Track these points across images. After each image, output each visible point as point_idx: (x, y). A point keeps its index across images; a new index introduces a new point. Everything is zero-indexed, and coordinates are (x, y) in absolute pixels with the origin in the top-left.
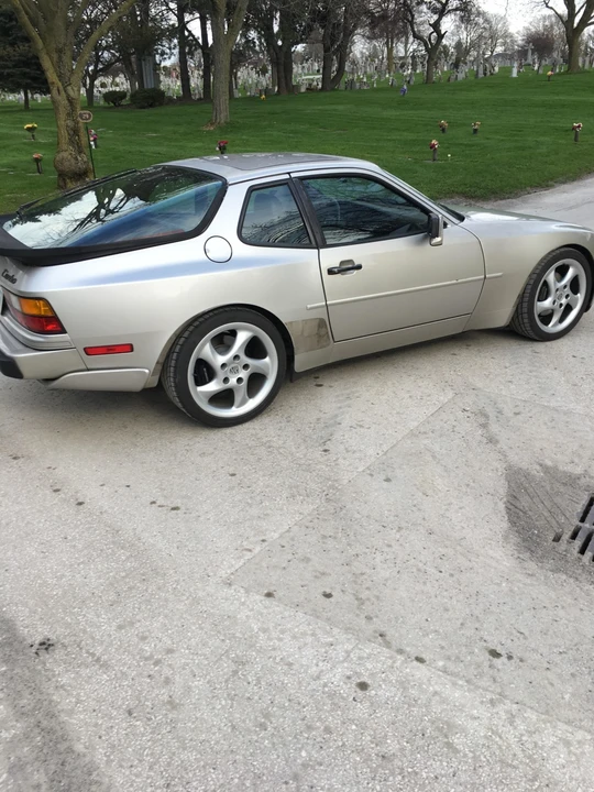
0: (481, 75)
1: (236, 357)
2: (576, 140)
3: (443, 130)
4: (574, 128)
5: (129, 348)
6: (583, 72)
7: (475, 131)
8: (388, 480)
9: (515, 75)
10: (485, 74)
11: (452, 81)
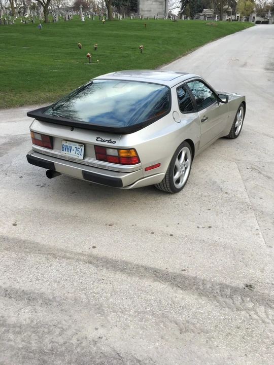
0: (67, 20)
1: (183, 162)
2: (141, 53)
3: (80, 48)
4: (140, 48)
5: (159, 165)
6: (114, 20)
7: (96, 48)
8: (261, 198)
9: (83, 20)
10: (69, 19)
11: (55, 22)
